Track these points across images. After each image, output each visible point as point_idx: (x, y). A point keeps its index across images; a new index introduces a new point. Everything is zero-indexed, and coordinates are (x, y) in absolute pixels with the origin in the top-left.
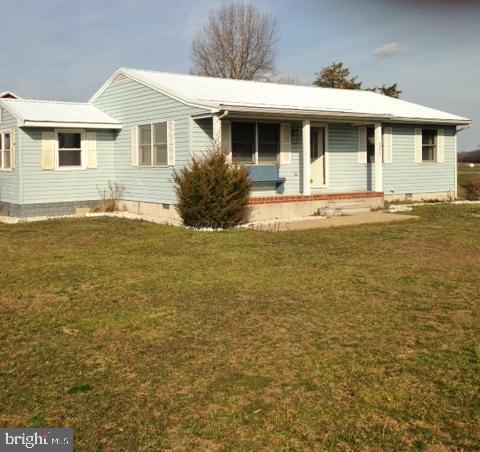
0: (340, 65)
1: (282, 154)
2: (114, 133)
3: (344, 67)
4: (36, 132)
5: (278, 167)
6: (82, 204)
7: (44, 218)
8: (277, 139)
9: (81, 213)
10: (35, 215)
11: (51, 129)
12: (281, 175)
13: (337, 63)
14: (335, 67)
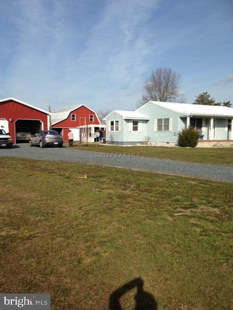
0: (206, 93)
1: (203, 128)
2: (147, 121)
3: (208, 94)
4: (127, 120)
5: (202, 132)
6: (138, 142)
7: (131, 146)
8: (201, 123)
9: (138, 145)
10: (129, 144)
11: (131, 120)
12: (202, 134)
13: (205, 92)
14: (205, 94)
